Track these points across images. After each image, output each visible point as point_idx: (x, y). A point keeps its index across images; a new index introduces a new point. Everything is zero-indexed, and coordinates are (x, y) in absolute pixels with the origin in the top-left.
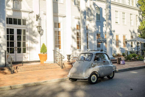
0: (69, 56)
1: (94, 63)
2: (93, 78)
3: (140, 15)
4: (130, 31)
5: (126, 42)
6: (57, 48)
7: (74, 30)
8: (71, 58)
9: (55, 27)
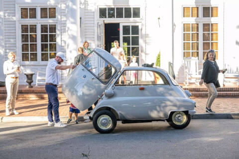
9: (204, 17)
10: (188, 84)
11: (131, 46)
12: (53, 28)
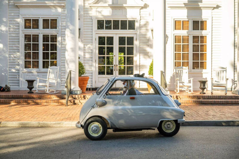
1: (97, 100)
9: (194, 29)
10: (178, 92)
11: (126, 56)
12: (54, 38)
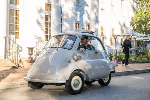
0: (31, 49)
1: (77, 54)
2: (75, 82)
3: (135, 2)
4: (120, 23)
5: (115, 37)
6: (12, 36)
7: (40, 11)
8: (34, 54)
